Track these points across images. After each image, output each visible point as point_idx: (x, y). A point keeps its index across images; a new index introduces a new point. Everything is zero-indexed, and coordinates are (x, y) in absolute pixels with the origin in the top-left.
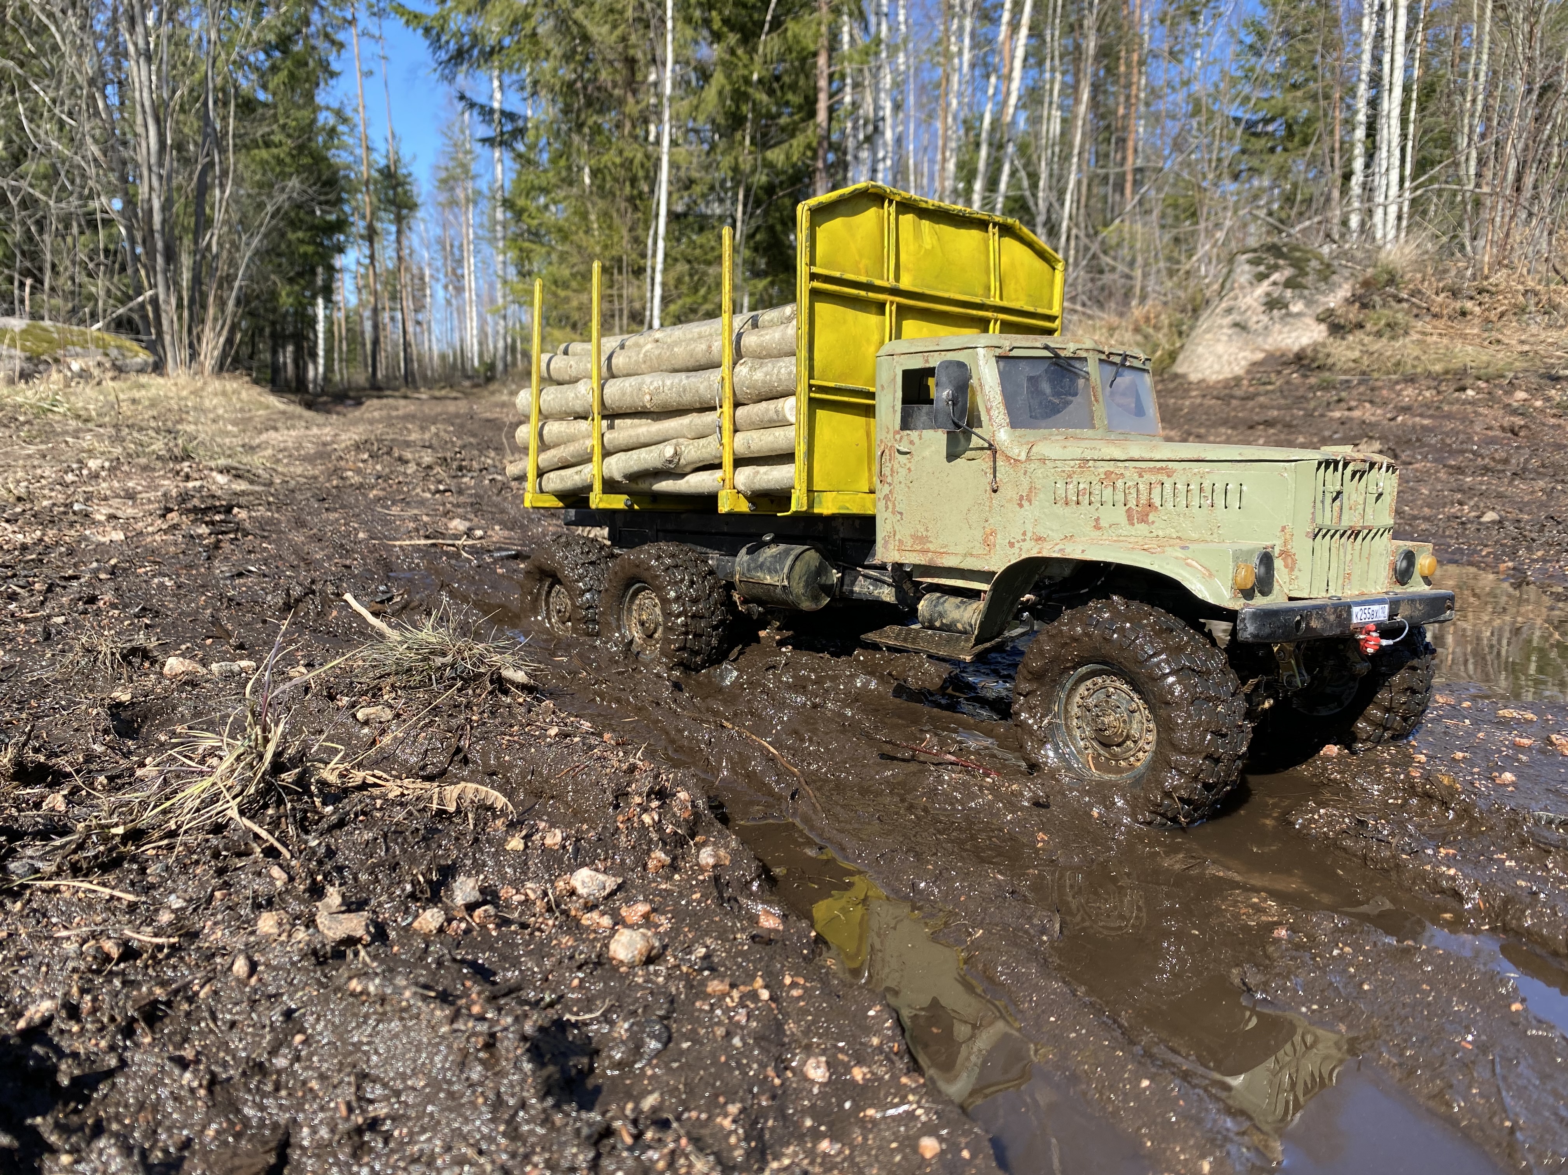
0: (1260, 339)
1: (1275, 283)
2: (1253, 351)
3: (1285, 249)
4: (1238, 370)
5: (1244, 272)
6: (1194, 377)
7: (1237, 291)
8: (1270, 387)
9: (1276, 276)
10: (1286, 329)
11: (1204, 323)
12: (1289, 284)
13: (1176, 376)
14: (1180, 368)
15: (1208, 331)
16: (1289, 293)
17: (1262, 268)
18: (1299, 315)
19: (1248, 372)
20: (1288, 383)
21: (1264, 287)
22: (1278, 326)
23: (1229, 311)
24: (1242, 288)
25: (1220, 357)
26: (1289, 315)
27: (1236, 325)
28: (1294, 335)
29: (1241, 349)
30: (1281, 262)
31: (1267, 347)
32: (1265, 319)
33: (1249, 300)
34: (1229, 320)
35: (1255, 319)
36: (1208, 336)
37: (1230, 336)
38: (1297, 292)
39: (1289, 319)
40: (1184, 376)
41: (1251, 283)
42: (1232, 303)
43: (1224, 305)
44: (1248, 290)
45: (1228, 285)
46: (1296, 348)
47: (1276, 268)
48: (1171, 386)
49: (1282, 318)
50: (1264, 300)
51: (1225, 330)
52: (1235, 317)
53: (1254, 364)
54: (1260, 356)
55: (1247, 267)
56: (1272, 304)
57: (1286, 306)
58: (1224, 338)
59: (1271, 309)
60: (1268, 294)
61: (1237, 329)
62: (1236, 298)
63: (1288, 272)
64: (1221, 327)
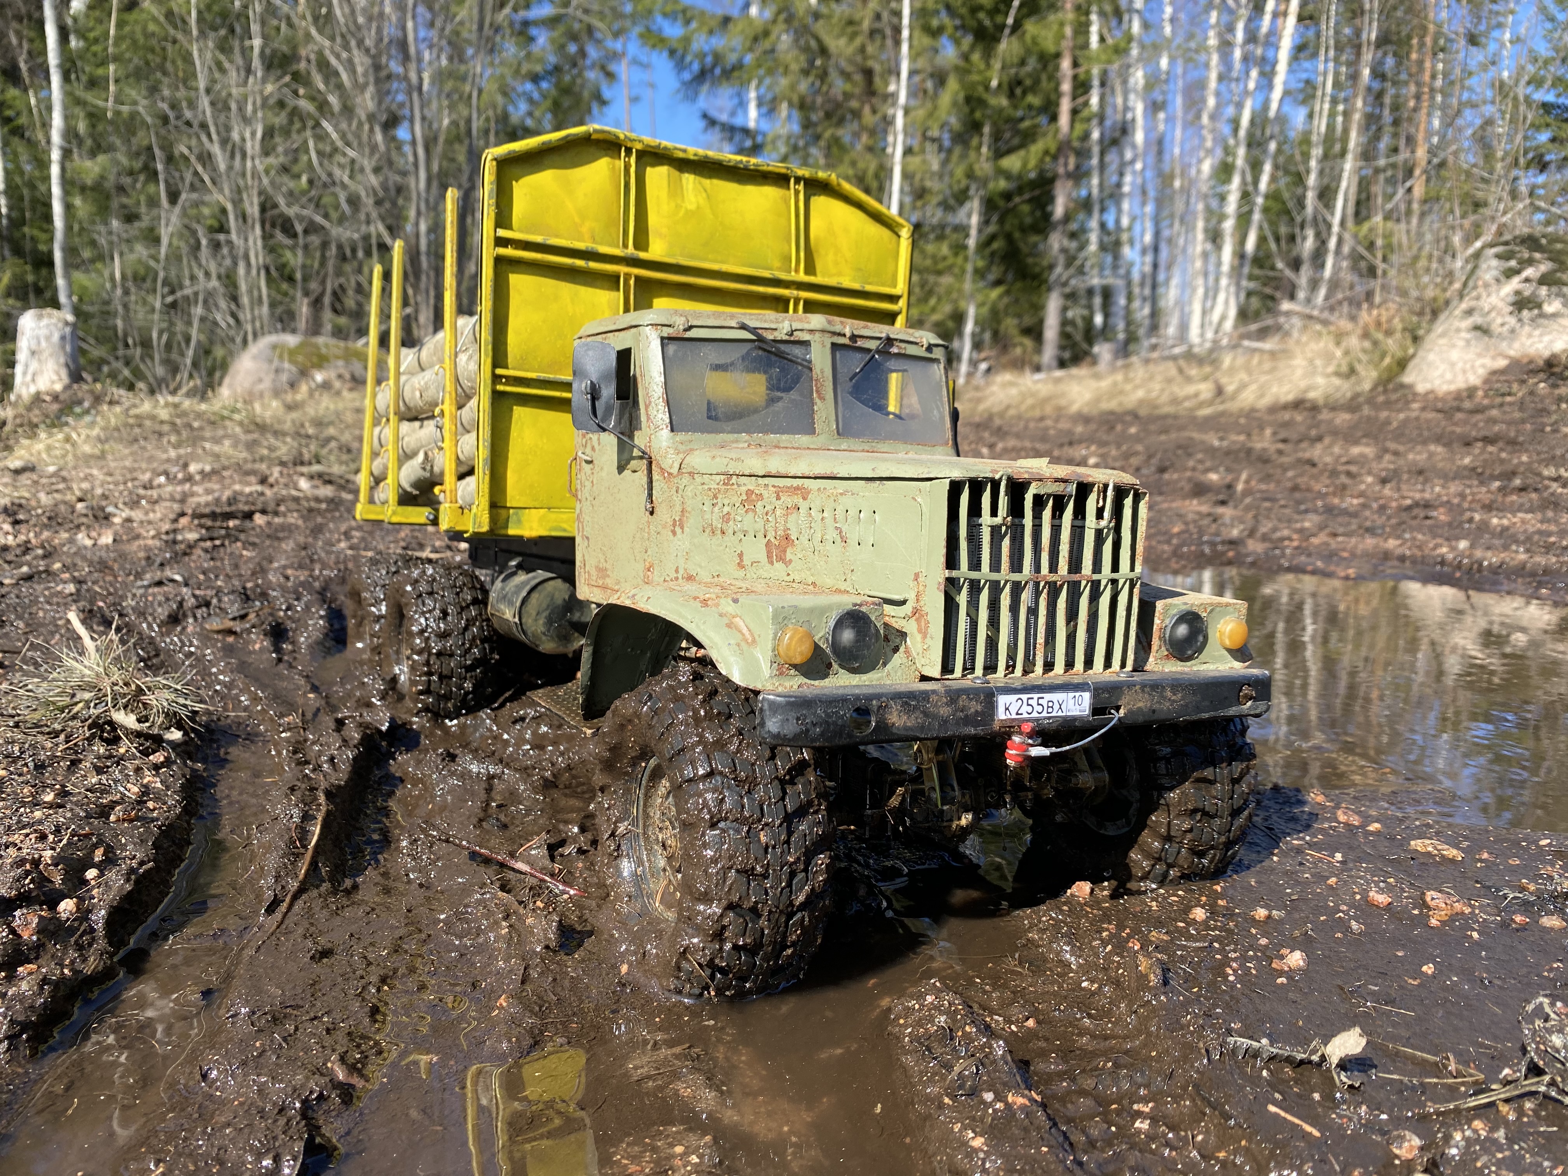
0: (1504, 344)
1: (1527, 280)
2: (1494, 358)
3: (1544, 241)
4: (1474, 379)
5: (1491, 267)
6: (1421, 388)
7: (1481, 290)
8: (1508, 399)
9: (1529, 272)
10: (1537, 332)
11: (1439, 327)
12: (1543, 280)
13: (1402, 386)
14: (1408, 378)
15: (1442, 335)
16: (1543, 291)
17: (1513, 263)
18: (1555, 315)
19: (1486, 381)
20: (1532, 393)
21: (1515, 283)
22: (1527, 329)
23: (1470, 312)
24: (1486, 286)
25: (1453, 365)
26: (1542, 315)
27: (1477, 328)
28: (1546, 339)
29: (1479, 355)
30: (1537, 255)
31: (1512, 353)
32: (1512, 321)
33: (1494, 300)
34: (1469, 322)
35: (1499, 321)
36: (1442, 341)
37: (1468, 342)
38: (1554, 289)
39: (1542, 321)
40: (1410, 387)
41: (1498, 280)
42: (1473, 303)
43: (1464, 306)
44: (1494, 288)
45: (1471, 284)
46: (1547, 354)
47: (1530, 262)
48: (1394, 397)
49: (1532, 320)
50: (1511, 299)
51: (1464, 335)
52: (1477, 319)
53: (1494, 373)
54: (1502, 363)
55: (1494, 263)
56: (1521, 303)
57: (1539, 306)
58: (1461, 343)
59: (1520, 310)
60: (1518, 293)
61: (1478, 333)
62: (1478, 298)
63: (1545, 267)
64: (1458, 330)
